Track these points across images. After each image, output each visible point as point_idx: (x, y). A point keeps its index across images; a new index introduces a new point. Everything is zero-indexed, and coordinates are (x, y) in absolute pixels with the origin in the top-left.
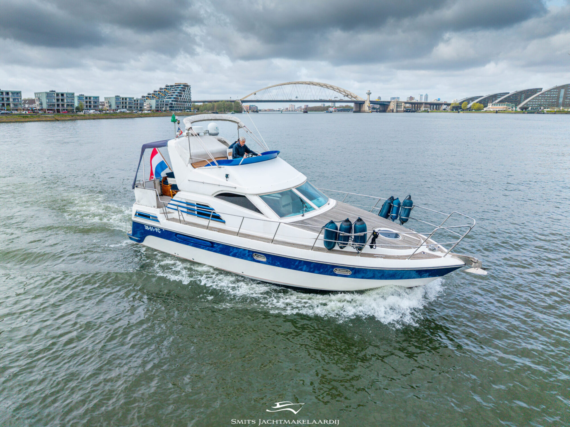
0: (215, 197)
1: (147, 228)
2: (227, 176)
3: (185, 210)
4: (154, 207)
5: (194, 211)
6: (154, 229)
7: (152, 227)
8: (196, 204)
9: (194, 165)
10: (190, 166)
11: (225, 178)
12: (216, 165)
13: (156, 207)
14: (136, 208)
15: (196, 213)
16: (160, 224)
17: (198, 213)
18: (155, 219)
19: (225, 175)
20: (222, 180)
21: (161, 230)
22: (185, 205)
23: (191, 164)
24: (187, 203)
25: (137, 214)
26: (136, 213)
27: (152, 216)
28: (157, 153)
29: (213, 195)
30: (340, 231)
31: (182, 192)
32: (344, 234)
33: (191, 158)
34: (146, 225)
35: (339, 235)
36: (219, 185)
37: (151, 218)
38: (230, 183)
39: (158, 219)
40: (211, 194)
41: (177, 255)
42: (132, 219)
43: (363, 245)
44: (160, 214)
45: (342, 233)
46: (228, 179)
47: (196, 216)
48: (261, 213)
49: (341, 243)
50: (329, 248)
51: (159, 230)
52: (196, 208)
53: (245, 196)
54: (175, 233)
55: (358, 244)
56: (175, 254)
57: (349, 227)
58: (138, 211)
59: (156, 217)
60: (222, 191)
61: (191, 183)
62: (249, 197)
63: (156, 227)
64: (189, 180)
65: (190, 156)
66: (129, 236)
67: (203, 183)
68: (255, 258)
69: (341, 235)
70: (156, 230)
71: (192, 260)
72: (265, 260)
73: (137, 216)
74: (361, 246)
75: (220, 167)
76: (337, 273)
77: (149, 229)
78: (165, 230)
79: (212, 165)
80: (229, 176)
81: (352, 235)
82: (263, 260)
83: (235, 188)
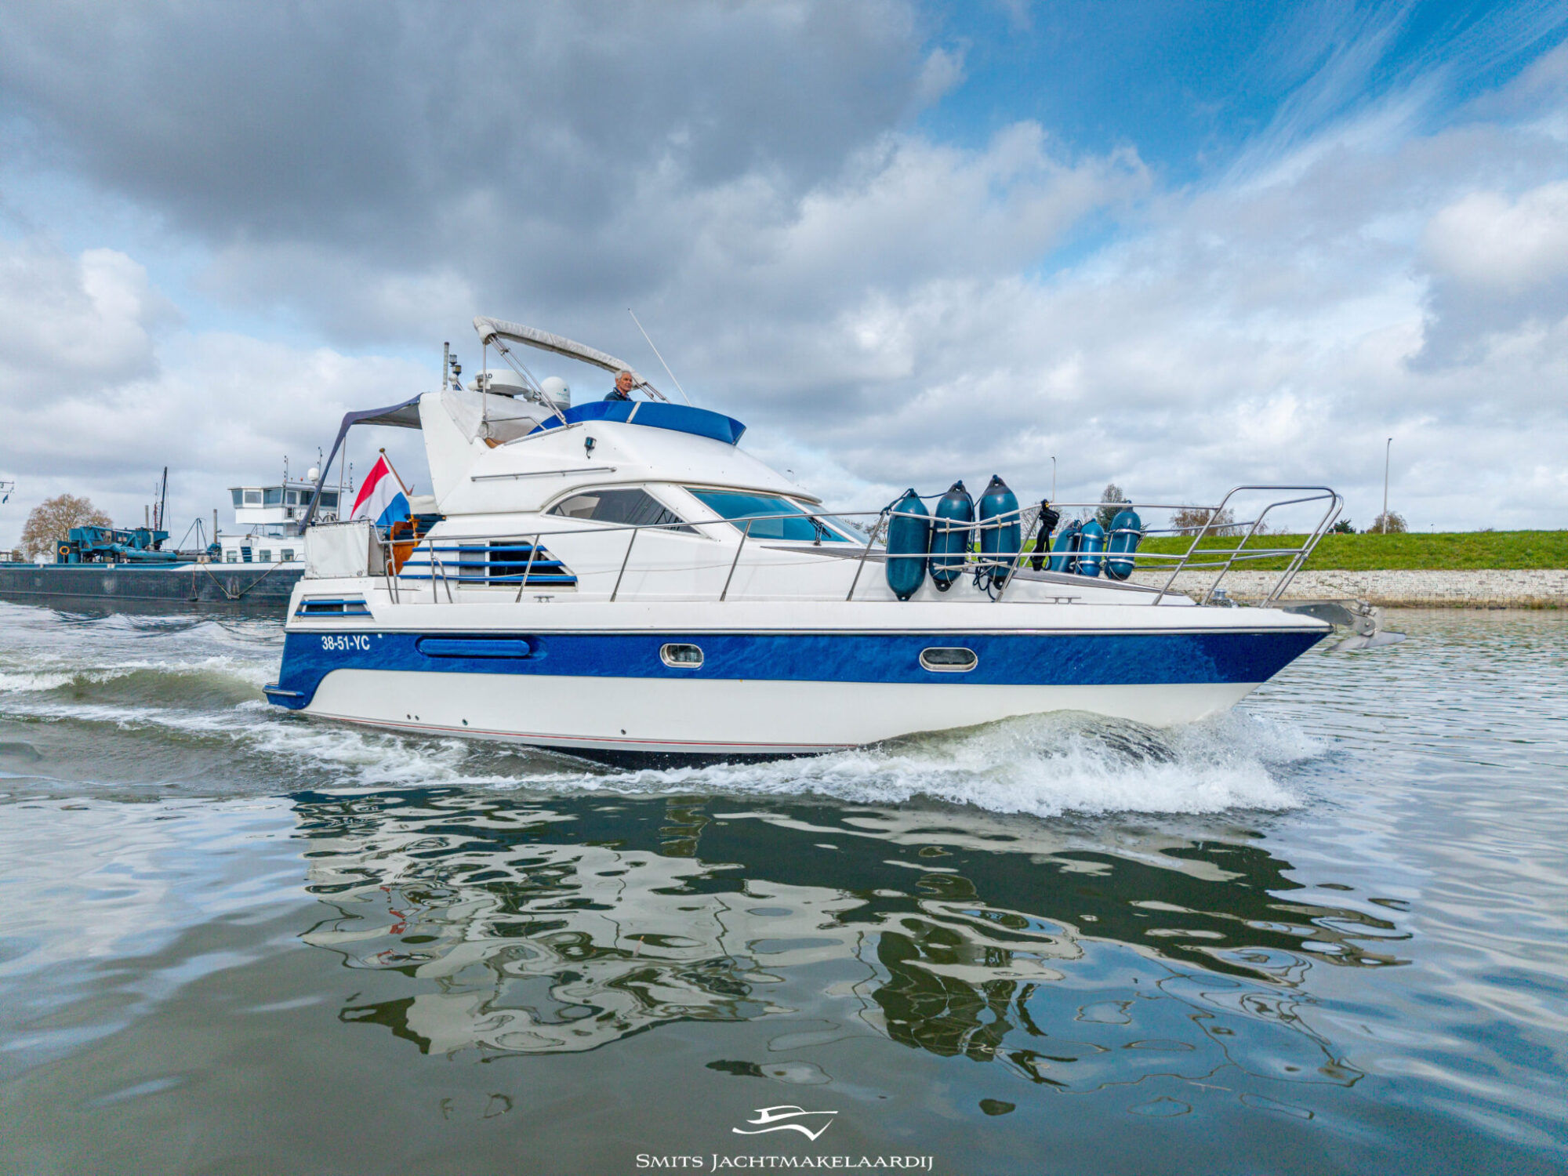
0: (548, 513)
1: (329, 644)
2: (590, 444)
3: (453, 572)
4: (359, 574)
5: (480, 567)
6: (351, 640)
7: (344, 634)
8: (488, 545)
9: (491, 442)
10: (480, 443)
11: (585, 449)
12: (562, 424)
13: (365, 574)
14: (302, 591)
15: (487, 571)
16: (374, 621)
17: (495, 571)
18: (359, 608)
19: (584, 442)
20: (577, 458)
21: (372, 635)
22: (454, 557)
23: (485, 440)
24: (463, 550)
25: (304, 609)
26: (302, 604)
27: (351, 604)
28: (387, 471)
29: (543, 507)
30: (938, 515)
31: (449, 520)
32: (952, 525)
33: (485, 423)
34: (327, 634)
35: (935, 532)
36: (563, 473)
37: (345, 609)
38: (597, 459)
39: (369, 607)
40: (536, 507)
41: (413, 720)
42: (288, 626)
43: (1011, 561)
44: (374, 593)
45: (943, 525)
46: (592, 453)
47: (487, 583)
48: (688, 529)
49: (941, 561)
50: (902, 587)
51: (365, 640)
52: (487, 557)
53: (640, 491)
54: (417, 637)
55: (994, 559)
56: (409, 717)
57: (965, 508)
58: (307, 599)
59: (361, 604)
60: (572, 490)
61: (479, 484)
62: (652, 490)
63: (357, 634)
64: (474, 479)
65: (484, 417)
66: (269, 695)
67: (516, 476)
68: (668, 660)
69: (940, 530)
70: (357, 643)
71: (462, 725)
72: (698, 665)
73: (305, 615)
74: (1004, 564)
75: (568, 428)
76: (932, 668)
77: (336, 647)
78: (383, 634)
79: (547, 428)
80: (595, 444)
81: (976, 526)
82: (691, 664)
83: (613, 471)
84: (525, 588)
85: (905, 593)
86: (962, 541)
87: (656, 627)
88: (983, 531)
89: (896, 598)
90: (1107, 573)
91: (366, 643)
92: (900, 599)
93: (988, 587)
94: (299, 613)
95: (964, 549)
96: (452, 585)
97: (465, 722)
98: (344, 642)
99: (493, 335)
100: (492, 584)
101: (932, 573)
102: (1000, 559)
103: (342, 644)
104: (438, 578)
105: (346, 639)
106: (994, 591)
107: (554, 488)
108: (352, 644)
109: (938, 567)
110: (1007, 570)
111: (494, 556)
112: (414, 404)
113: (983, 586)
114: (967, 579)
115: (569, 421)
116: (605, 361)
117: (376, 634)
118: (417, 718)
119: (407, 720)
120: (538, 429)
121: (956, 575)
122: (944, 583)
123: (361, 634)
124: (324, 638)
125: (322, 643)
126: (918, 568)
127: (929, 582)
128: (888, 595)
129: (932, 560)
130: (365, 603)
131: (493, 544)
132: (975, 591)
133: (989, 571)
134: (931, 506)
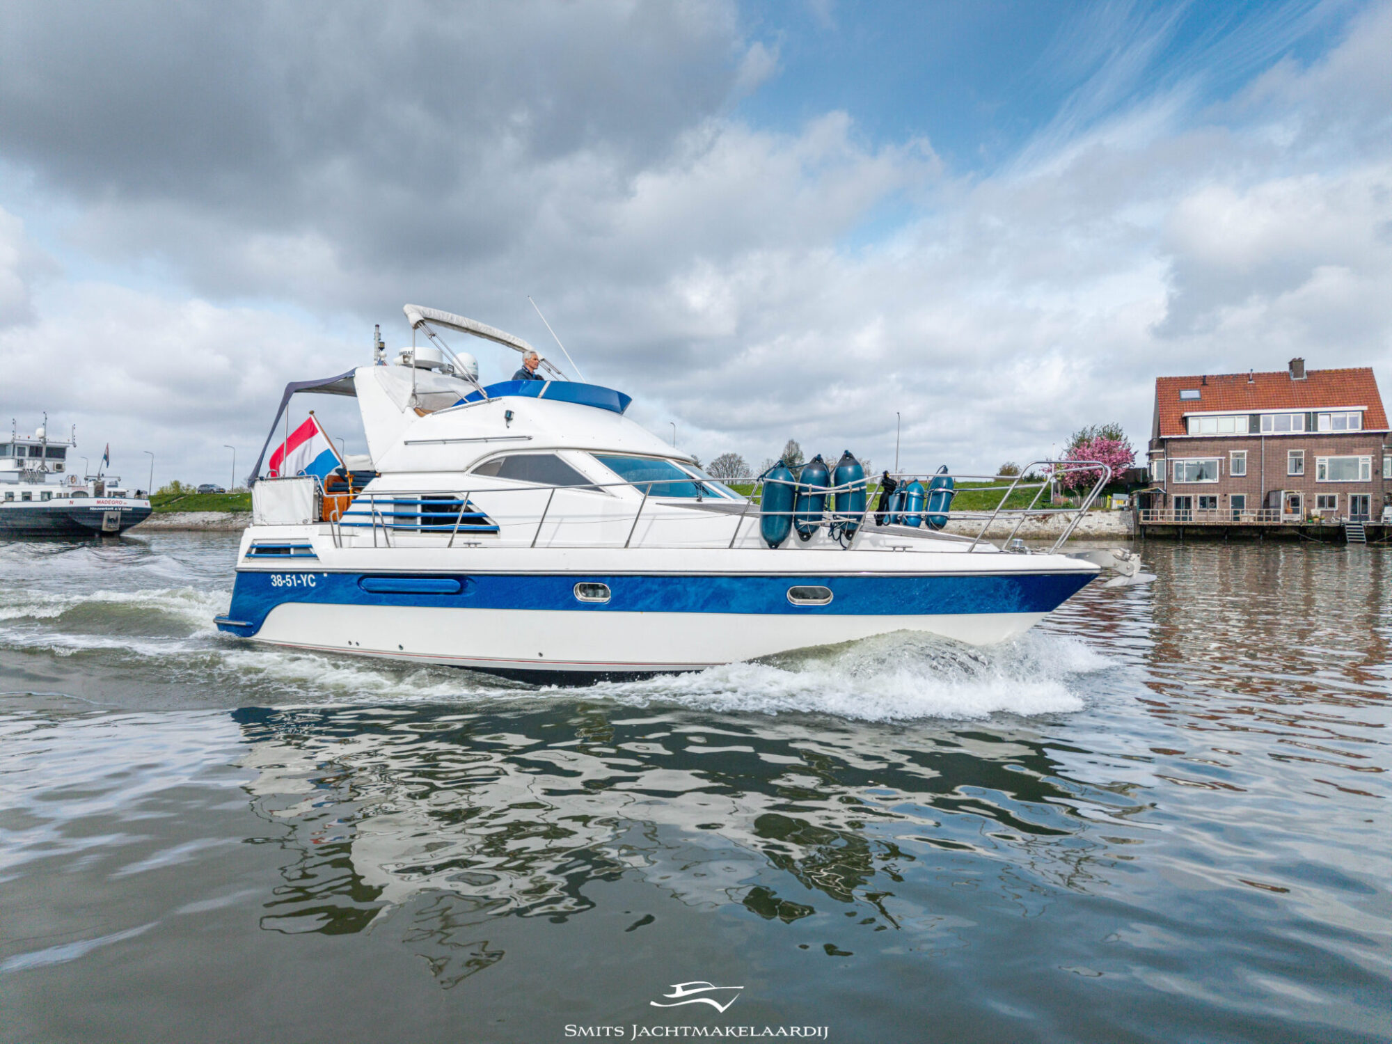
0: (472, 472)
1: (277, 581)
2: (509, 416)
3: (389, 520)
4: (305, 523)
5: (413, 517)
6: (298, 578)
7: (292, 573)
8: (419, 499)
9: (421, 411)
10: (410, 412)
11: (504, 420)
12: (484, 398)
13: (313, 522)
14: (252, 536)
15: (419, 520)
16: (321, 563)
17: (426, 520)
18: (305, 551)
19: (504, 414)
20: (499, 428)
21: (318, 574)
22: (390, 508)
23: (415, 410)
24: (397, 503)
25: (254, 551)
26: (252, 547)
27: (296, 548)
28: (317, 431)
29: (468, 468)
30: (802, 482)
31: (384, 477)
32: (814, 490)
33: (414, 395)
34: (276, 573)
35: (799, 495)
36: (486, 440)
37: (292, 551)
38: (515, 429)
39: (314, 551)
40: (462, 468)
41: (354, 645)
42: (238, 566)
43: (859, 518)
44: (320, 538)
45: (807, 490)
46: (511, 424)
47: (419, 531)
48: (597, 489)
49: (804, 517)
50: (773, 538)
51: (311, 578)
52: (419, 509)
53: (553, 456)
54: (360, 576)
55: (846, 516)
56: (350, 643)
57: (823, 475)
58: (256, 543)
59: (307, 547)
60: (493, 454)
61: (410, 447)
62: (565, 456)
63: (304, 573)
64: (406, 443)
65: (414, 390)
66: (219, 625)
67: (444, 441)
68: (580, 597)
69: (804, 494)
70: (304, 580)
71: (398, 650)
72: (606, 600)
73: (254, 557)
74: (854, 520)
75: (489, 402)
76: (798, 602)
77: (284, 584)
78: (328, 573)
79: (470, 401)
80: (514, 416)
81: (832, 491)
82: (599, 599)
83: (530, 438)
84: (456, 535)
85: (774, 543)
86: (821, 501)
87: (571, 569)
88: (837, 495)
89: (767, 546)
90: (927, 523)
91: (312, 581)
92: (771, 548)
93: (840, 538)
94: (249, 555)
95: (822, 508)
96: (389, 532)
97: (401, 647)
98: (292, 580)
99: (422, 321)
100: (423, 531)
101: (797, 527)
102: (851, 517)
103: (290, 582)
104: (378, 526)
105: (294, 577)
106: (845, 541)
107: (479, 452)
108: (299, 582)
109: (802, 523)
110: (855, 525)
111: (426, 508)
112: (350, 377)
113: (836, 537)
114: (824, 532)
115: (490, 396)
116: (509, 341)
117: (322, 573)
118: (357, 644)
119: (348, 646)
120: (462, 402)
121: (815, 528)
122: (805, 535)
123: (308, 573)
124: (273, 576)
125: (272, 581)
126: (785, 523)
127: (793, 533)
128: (761, 543)
129: (797, 517)
130: (311, 547)
131: (424, 498)
132: (830, 541)
133: (842, 526)
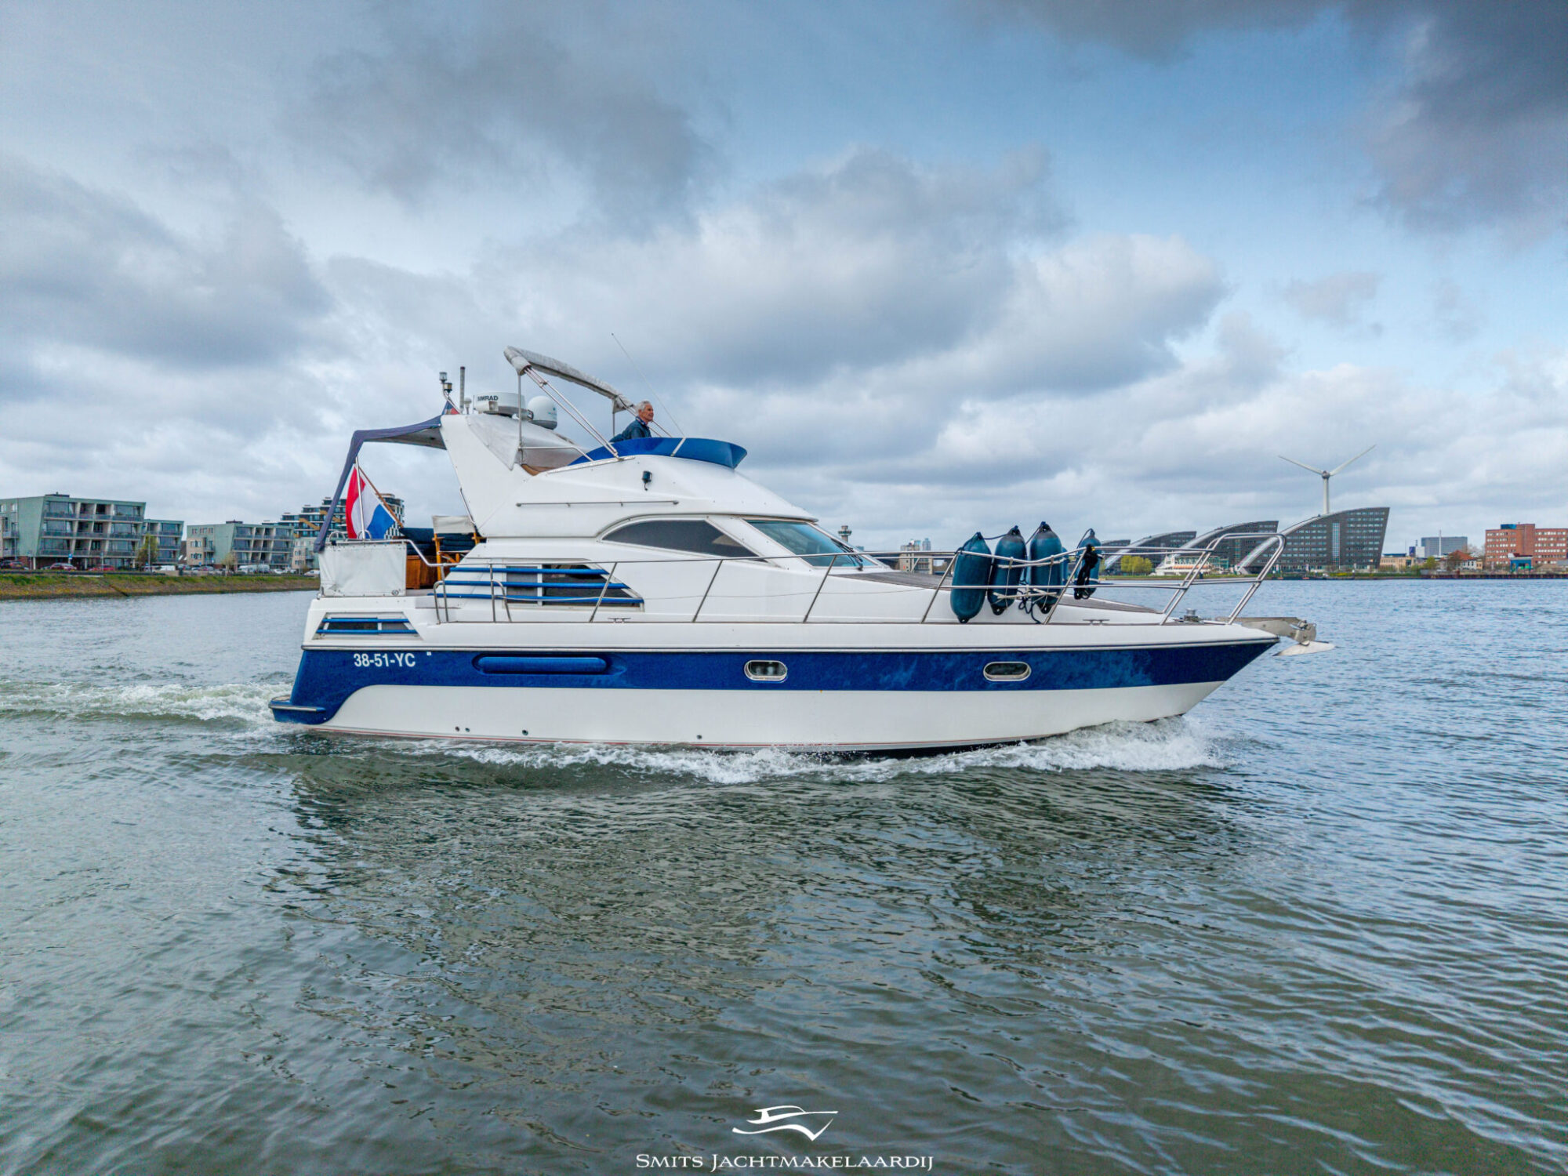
0: (606, 539)
1: (363, 661)
2: (647, 478)
4: (395, 594)
5: (533, 588)
6: (392, 657)
7: (382, 652)
8: (540, 567)
9: (532, 469)
10: (518, 469)
11: (642, 482)
12: (614, 457)
13: (403, 593)
14: (323, 608)
15: (540, 592)
16: (421, 639)
17: (548, 592)
18: (398, 626)
19: (641, 475)
20: (634, 489)
21: (419, 654)
22: (500, 578)
23: (523, 467)
24: (510, 572)
25: (326, 626)
26: (324, 623)
27: (384, 622)
29: (599, 533)
30: (997, 554)
31: (489, 543)
32: (1015, 563)
33: (521, 450)
34: (361, 652)
35: (996, 569)
36: (622, 503)
37: (380, 627)
39: (412, 626)
40: (593, 534)
41: (463, 732)
42: (305, 643)
43: (1057, 591)
44: (413, 608)
45: (1001, 562)
46: (650, 486)
47: (540, 603)
48: (762, 560)
49: (998, 591)
50: (965, 613)
51: (410, 658)
52: (540, 579)
53: (704, 524)
54: (474, 655)
55: (1045, 590)
56: (457, 729)
57: (1019, 548)
58: (329, 617)
59: (401, 622)
60: (629, 519)
61: (524, 510)
62: (716, 523)
63: (399, 652)
64: (519, 505)
65: (521, 445)
66: (275, 711)
68: (750, 675)
69: (999, 567)
70: (400, 660)
71: (522, 736)
72: (780, 678)
73: (326, 633)
74: (1053, 594)
75: (621, 460)
76: (996, 678)
77: (372, 665)
78: (433, 652)
79: (595, 459)
80: (653, 478)
81: (1029, 563)
82: (770, 677)
83: (676, 503)
84: (600, 608)
85: (965, 618)
86: (1015, 575)
87: (739, 646)
88: (1034, 568)
89: (957, 620)
91: (411, 660)
92: (961, 623)
93: (1031, 610)
94: (320, 631)
95: (1016, 581)
96: (504, 604)
97: (525, 732)
98: (383, 660)
99: (529, 367)
100: (544, 603)
101: (990, 599)
102: (1051, 590)
103: (380, 661)
104: (484, 597)
105: (385, 656)
106: (1042, 617)
107: (616, 516)
108: (393, 661)
109: (998, 596)
110: (1056, 599)
111: (548, 577)
112: (435, 425)
113: (1028, 609)
114: (1016, 606)
115: (621, 454)
117: (425, 652)
118: (467, 730)
119: (455, 732)
120: (582, 459)
121: (1011, 601)
122: (999, 608)
123: (405, 652)
124: (356, 655)
125: (355, 660)
126: (979, 597)
127: (987, 606)
128: (951, 618)
129: (990, 591)
130: (408, 622)
131: (546, 566)
132: (1021, 614)
133: (1037, 599)
134: (993, 546)
